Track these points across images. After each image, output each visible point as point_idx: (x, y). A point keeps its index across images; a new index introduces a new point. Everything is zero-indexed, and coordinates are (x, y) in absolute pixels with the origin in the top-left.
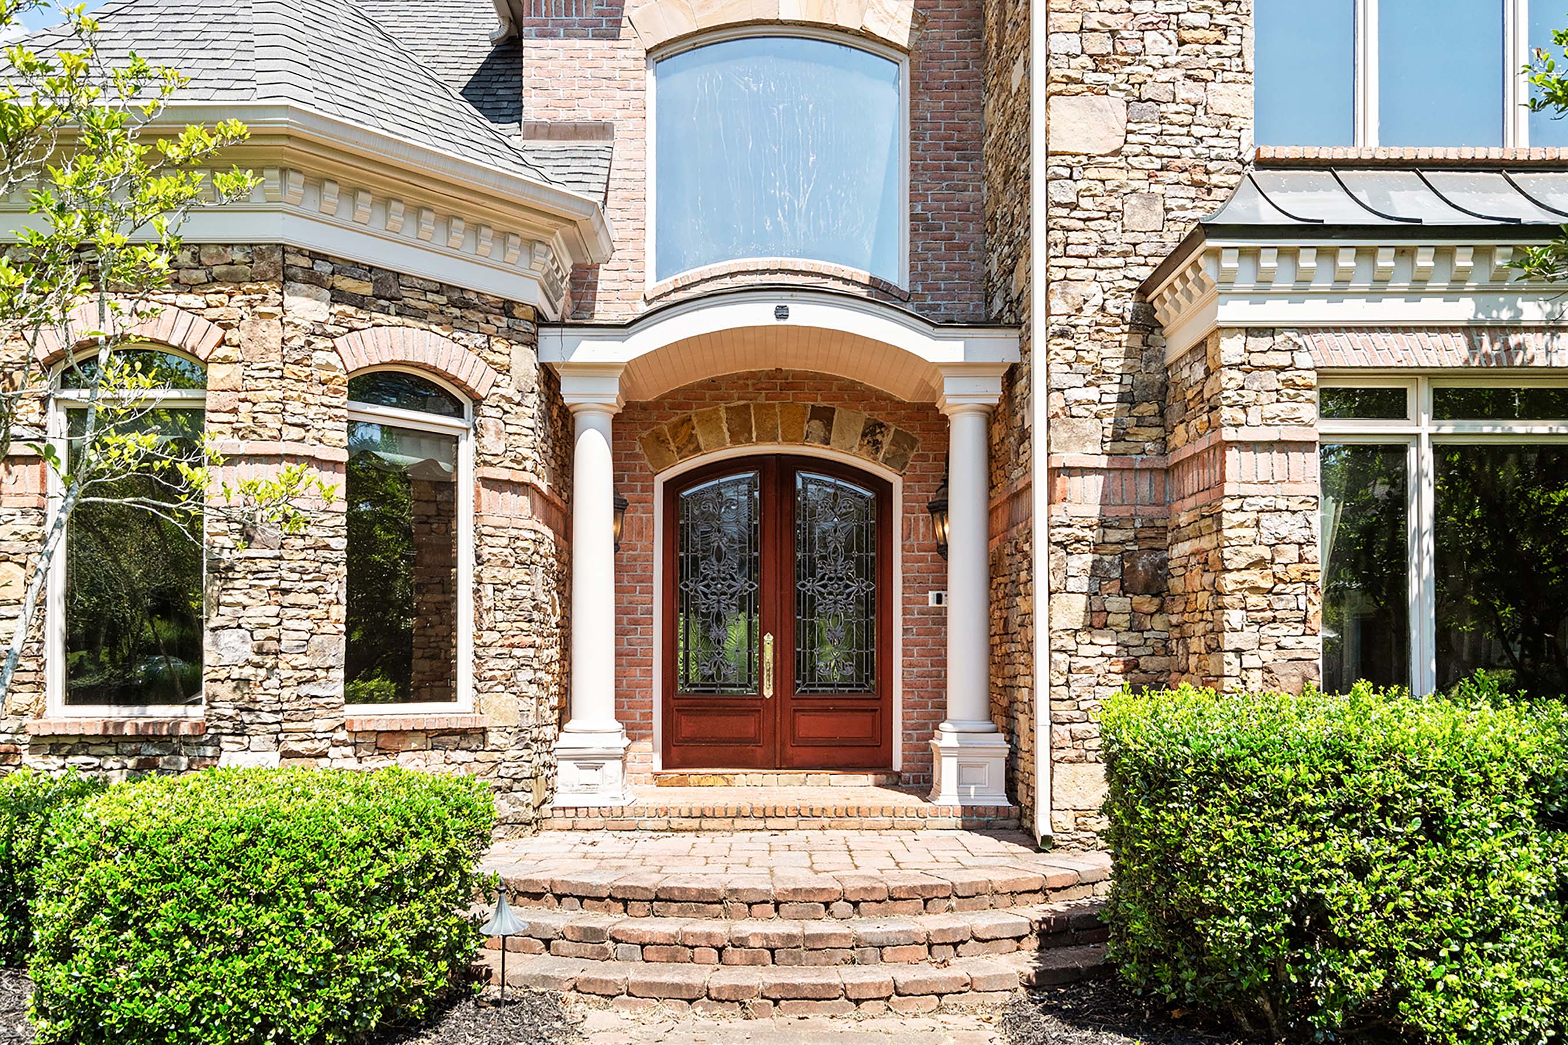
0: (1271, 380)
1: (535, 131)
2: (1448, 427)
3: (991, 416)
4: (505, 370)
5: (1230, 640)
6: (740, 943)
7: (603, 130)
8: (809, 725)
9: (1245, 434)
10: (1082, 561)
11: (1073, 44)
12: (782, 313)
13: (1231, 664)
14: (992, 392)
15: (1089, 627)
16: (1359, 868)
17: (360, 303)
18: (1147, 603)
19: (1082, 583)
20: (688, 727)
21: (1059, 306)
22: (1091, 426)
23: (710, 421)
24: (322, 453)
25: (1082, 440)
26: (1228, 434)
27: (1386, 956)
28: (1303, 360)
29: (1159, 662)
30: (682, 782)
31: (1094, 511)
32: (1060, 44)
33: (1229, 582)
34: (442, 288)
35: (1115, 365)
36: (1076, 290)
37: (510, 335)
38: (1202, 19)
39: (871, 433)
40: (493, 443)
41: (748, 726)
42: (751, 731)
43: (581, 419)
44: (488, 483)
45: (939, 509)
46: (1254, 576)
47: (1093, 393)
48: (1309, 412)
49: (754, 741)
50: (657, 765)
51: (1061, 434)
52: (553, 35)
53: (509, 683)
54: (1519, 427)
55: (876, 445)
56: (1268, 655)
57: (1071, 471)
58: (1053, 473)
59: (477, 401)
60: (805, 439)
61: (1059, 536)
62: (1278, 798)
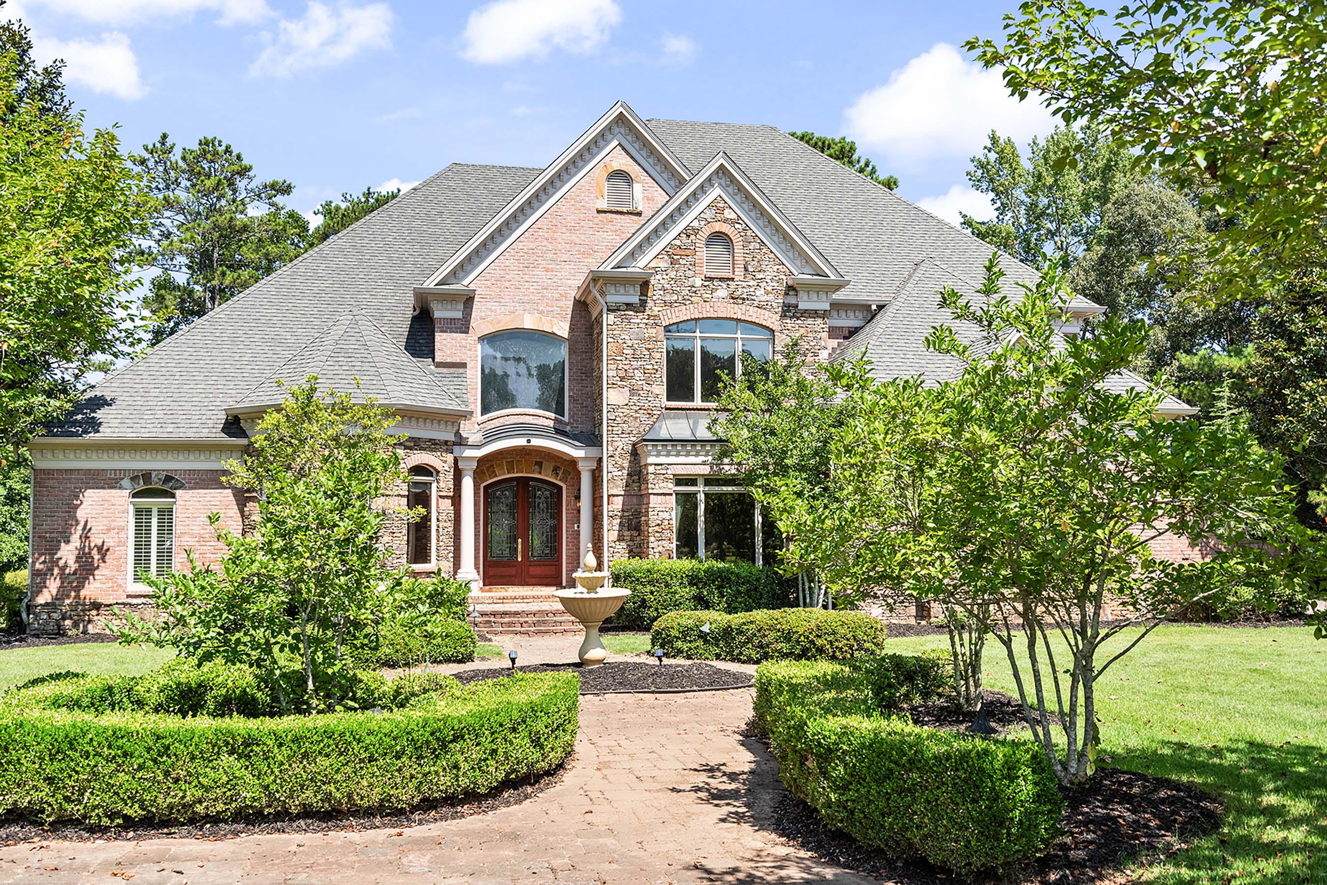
0: (662, 477)
1: (439, 365)
2: (707, 489)
3: (593, 472)
4: (445, 462)
5: (651, 545)
6: (526, 622)
7: (463, 365)
8: (533, 571)
9: (655, 491)
10: (617, 521)
11: (614, 373)
12: (529, 441)
13: (651, 551)
14: (594, 465)
15: (619, 540)
16: (652, 593)
17: (411, 448)
18: (635, 533)
19: (617, 527)
20: (492, 571)
21: (610, 448)
22: (619, 482)
23: (500, 466)
24: (402, 493)
25: (617, 487)
26: (650, 491)
27: (657, 609)
28: (669, 472)
29: (638, 550)
30: (490, 591)
31: (620, 507)
32: (611, 373)
33: (650, 530)
34: (430, 440)
35: (626, 464)
36: (615, 444)
37: (447, 451)
38: (650, 367)
39: (555, 470)
40: (442, 485)
41: (512, 571)
42: (514, 573)
43: (464, 473)
44: (441, 497)
45: (578, 498)
46: (657, 528)
47: (620, 473)
48: (671, 486)
49: (515, 576)
50: (481, 585)
51: (611, 485)
52: (446, 332)
53: (446, 558)
54: (725, 488)
55: (557, 474)
56: (660, 549)
57: (614, 496)
58: (609, 496)
59: (438, 472)
60: (533, 472)
61: (611, 514)
62: (638, 580)
